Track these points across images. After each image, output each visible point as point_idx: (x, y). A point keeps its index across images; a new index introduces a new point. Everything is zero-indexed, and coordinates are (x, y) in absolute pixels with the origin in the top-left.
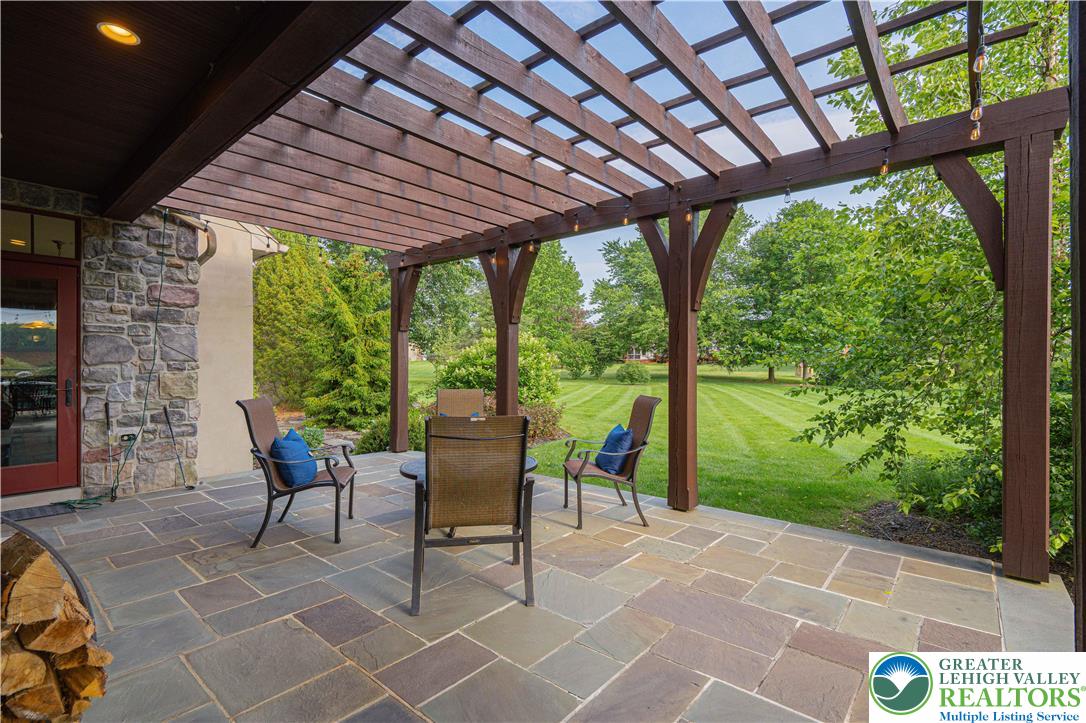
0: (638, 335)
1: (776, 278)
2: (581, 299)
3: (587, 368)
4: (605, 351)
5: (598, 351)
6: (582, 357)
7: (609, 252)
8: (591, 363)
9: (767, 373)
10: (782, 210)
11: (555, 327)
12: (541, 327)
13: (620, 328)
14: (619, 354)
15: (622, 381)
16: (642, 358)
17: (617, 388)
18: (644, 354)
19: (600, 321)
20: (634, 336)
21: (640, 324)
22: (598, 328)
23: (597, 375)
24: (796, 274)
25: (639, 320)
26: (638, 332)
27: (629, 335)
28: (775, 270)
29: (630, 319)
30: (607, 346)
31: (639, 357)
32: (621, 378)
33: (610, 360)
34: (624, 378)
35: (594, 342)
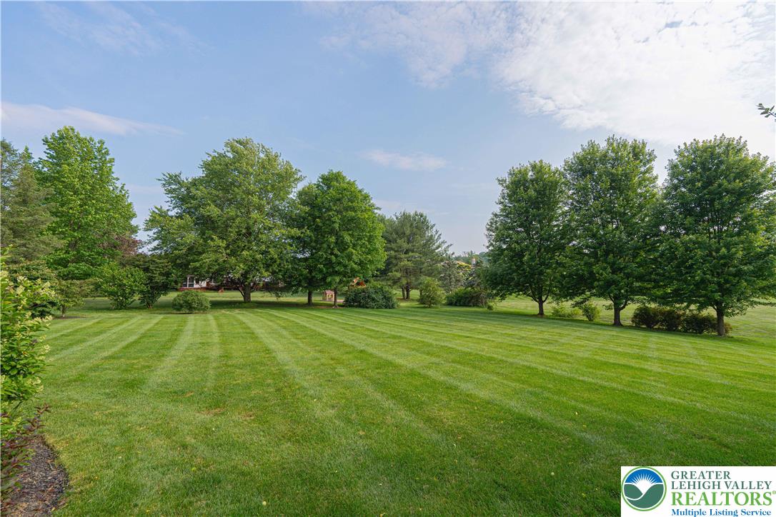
0: (198, 264)
1: (320, 224)
2: (134, 230)
3: (137, 297)
4: (159, 279)
5: (151, 279)
6: (131, 286)
7: (170, 184)
8: (142, 292)
9: (307, 298)
10: (322, 175)
11: (99, 254)
12: (78, 252)
13: (179, 257)
14: (176, 282)
15: (178, 310)
16: (196, 286)
17: (174, 319)
18: (197, 283)
19: (155, 249)
20: (192, 265)
21: (201, 253)
22: (153, 255)
23: (148, 303)
24: (335, 222)
25: (200, 250)
26: (198, 261)
27: (187, 265)
28: (319, 217)
29: (190, 249)
30: (161, 274)
31: (193, 285)
32: (177, 307)
33: (165, 288)
34: (181, 306)
35: (146, 270)
